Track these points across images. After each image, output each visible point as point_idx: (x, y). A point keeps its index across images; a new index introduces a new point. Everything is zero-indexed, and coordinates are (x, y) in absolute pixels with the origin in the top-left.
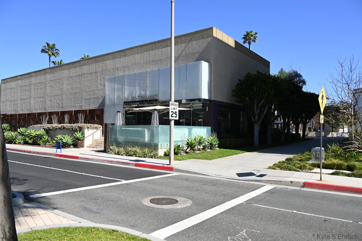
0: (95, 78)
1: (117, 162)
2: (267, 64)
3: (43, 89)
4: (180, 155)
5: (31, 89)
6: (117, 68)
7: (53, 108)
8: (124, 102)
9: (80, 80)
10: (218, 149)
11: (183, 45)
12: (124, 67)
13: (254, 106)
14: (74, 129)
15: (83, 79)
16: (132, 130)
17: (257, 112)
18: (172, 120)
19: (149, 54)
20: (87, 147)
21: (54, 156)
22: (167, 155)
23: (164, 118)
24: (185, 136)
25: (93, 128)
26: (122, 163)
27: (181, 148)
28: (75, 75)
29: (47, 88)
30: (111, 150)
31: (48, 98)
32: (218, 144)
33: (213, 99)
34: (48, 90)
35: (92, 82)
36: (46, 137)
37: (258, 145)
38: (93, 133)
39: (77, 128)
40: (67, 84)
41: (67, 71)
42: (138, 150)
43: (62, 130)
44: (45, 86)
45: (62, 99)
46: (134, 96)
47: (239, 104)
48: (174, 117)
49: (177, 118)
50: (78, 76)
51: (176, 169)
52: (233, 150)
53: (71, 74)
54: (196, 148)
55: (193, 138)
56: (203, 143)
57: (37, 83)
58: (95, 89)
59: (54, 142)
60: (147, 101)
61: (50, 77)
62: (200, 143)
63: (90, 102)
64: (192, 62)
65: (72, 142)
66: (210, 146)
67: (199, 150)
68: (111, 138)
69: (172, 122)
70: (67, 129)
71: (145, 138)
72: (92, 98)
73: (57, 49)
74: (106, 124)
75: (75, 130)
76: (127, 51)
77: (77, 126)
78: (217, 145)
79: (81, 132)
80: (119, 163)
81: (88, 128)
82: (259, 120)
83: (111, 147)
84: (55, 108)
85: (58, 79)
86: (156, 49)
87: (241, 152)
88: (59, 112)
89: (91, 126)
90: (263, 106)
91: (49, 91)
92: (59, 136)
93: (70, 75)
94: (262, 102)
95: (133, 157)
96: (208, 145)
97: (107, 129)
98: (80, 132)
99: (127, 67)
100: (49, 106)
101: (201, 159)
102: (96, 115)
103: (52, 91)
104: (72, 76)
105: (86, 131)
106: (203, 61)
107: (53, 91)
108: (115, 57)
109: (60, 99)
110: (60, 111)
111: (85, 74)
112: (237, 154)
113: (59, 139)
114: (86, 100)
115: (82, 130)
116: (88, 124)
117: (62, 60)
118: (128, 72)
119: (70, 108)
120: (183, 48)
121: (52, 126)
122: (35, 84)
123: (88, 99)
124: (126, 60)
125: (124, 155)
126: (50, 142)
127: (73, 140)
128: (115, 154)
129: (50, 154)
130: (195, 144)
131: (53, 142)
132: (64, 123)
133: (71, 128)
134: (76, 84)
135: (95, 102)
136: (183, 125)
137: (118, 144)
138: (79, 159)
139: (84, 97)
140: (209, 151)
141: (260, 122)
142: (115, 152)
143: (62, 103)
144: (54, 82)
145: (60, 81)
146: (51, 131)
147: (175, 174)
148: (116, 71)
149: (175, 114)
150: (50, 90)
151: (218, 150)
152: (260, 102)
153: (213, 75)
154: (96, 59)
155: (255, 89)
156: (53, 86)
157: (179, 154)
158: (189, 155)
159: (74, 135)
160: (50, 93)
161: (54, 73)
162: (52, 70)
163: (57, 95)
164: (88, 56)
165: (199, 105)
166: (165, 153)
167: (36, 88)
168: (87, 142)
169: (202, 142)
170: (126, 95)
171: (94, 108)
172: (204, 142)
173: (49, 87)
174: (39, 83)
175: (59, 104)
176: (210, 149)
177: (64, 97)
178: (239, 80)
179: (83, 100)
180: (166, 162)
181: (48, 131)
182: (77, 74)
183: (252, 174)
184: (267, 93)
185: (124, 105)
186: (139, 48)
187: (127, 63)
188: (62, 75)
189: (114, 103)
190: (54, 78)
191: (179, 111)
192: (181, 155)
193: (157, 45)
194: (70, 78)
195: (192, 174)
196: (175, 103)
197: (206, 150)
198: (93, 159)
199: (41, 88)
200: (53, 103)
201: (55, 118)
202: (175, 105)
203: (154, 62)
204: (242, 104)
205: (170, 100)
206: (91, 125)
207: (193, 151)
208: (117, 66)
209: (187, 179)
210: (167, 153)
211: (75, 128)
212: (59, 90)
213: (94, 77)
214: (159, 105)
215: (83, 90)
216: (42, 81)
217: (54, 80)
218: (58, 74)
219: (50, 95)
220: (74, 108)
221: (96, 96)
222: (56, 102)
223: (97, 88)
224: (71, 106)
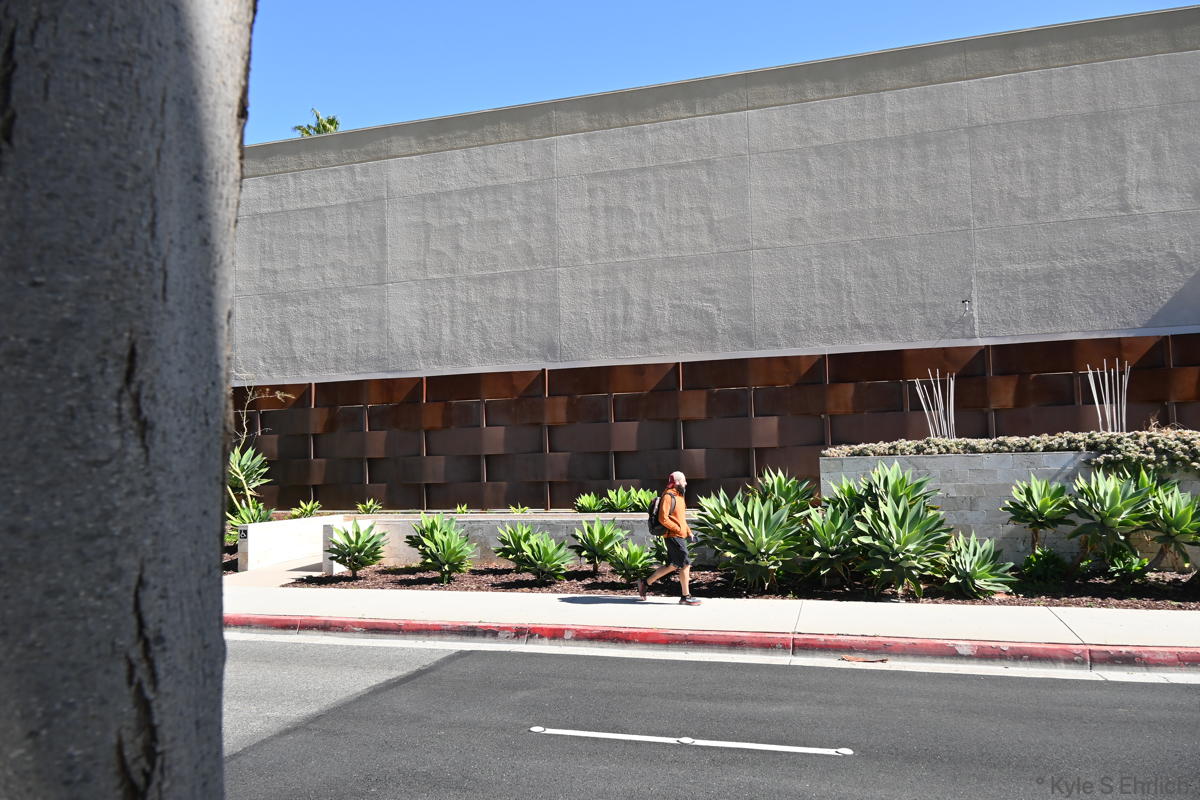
3: (516, 227)
5: (382, 229)
9: (924, 164)
28: (872, 136)
29: (561, 222)
34: (578, 232)
40: (785, 190)
41: (775, 113)
44: (539, 209)
50: (900, 142)
53: (826, 132)
57: (448, 194)
61: (585, 152)
72: (1073, 271)
84: (665, 343)
85: (680, 166)
91: (582, 241)
100: (598, 328)
103: (621, 241)
104: (829, 136)
107: (625, 236)
109: (712, 285)
119: (829, 341)
122: (423, 197)
143: (742, 312)
144: (643, 185)
145: (705, 179)
150: (602, 232)
156: (633, 206)
161: (638, 131)
163: (675, 261)
167: (434, 222)
173: (584, 216)
174: (467, 193)
175: (702, 315)
177: (758, 272)
182: (893, 132)
188: (723, 141)
190: (642, 158)
194: (815, 163)
199: (496, 224)
200: (636, 309)
212: (692, 228)
215: (967, 223)
216: (502, 181)
217: (643, 170)
218: (680, 135)
219: (603, 260)
220: (872, 338)
221: (1113, 259)
222: (673, 306)
223: (1125, 208)
224: (842, 328)
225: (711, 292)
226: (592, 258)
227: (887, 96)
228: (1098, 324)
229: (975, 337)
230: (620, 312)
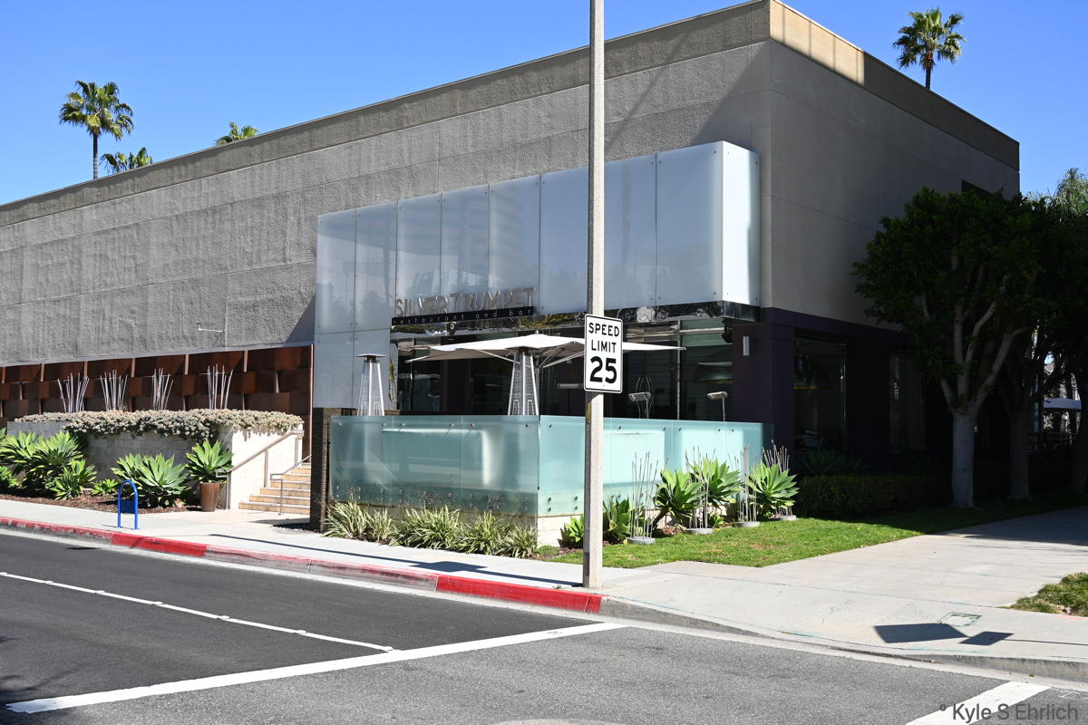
0: (277, 221)
1: (364, 570)
2: (1005, 151)
3: (68, 266)
4: (630, 542)
5: (22, 268)
6: (368, 177)
7: (109, 344)
8: (396, 321)
9: (214, 228)
10: (793, 518)
11: (642, 77)
12: (394, 173)
13: (952, 335)
14: (190, 430)
15: (227, 226)
16: (427, 435)
17: (964, 357)
18: (593, 394)
19: (500, 116)
20: (243, 506)
21: (107, 541)
22: (573, 543)
23: (563, 386)
24: (652, 460)
25: (268, 428)
26: (384, 577)
27: (633, 512)
28: (196, 208)
29: (83, 263)
30: (339, 518)
31: (86, 306)
32: (792, 498)
33: (769, 304)
34: (90, 271)
35: (264, 235)
36: (78, 465)
37: (971, 504)
38: (265, 450)
39: (201, 426)
40: (163, 245)
41: (163, 192)
42: (453, 522)
43: (140, 434)
44: (77, 256)
45: (144, 307)
46: (433, 292)
47: (884, 325)
48: (603, 382)
49: (617, 387)
50: (206, 211)
51: (611, 605)
52: (860, 526)
53: (180, 205)
54: (698, 514)
55: (685, 471)
56: (729, 491)
57: (46, 244)
58: (275, 264)
59: (111, 483)
60: (491, 313)
61: (94, 217)
62: (714, 494)
63: (255, 319)
64: (679, 147)
65: (180, 485)
66: (758, 507)
67: (712, 522)
68: (339, 470)
69: (594, 401)
70: (161, 432)
71: (479, 468)
72: (263, 303)
73: (124, 106)
74: (322, 409)
75: (193, 437)
76: (407, 105)
77: (203, 419)
78: (790, 503)
79: (217, 445)
80: (370, 575)
81: (246, 427)
82: (972, 393)
83: (340, 509)
84: (117, 346)
85: (127, 227)
86: (527, 93)
87: (896, 532)
88: (131, 360)
89: (256, 419)
90: (990, 336)
91: (90, 277)
92: (130, 462)
93: (178, 210)
94: (989, 314)
95: (428, 551)
96: (750, 500)
97: (325, 431)
98: (212, 444)
99: (406, 171)
100: (93, 336)
101: (719, 562)
102: (280, 373)
103: (104, 277)
104: (181, 211)
105: (237, 438)
106: (726, 145)
107: (106, 274)
108: (358, 130)
109: (133, 308)
110: (134, 357)
111: (235, 205)
112: (876, 543)
113: (128, 470)
114: (240, 313)
115: (222, 435)
116: (244, 411)
117: (144, 149)
118: (411, 193)
119: (173, 347)
120: (641, 90)
121: (102, 418)
122: (38, 246)
123: (247, 308)
124: (405, 146)
125: (393, 540)
126: (92, 487)
127: (184, 477)
128: (356, 536)
129: (91, 533)
130: (693, 499)
131: (104, 486)
132: (148, 407)
133: (176, 427)
134: (197, 246)
135: (277, 320)
136: (643, 416)
137: (370, 497)
138: (210, 558)
139: (230, 299)
140: (755, 530)
141: (978, 403)
142: (355, 527)
143: (144, 326)
144: (114, 239)
145: (135, 236)
146: (96, 438)
147: (608, 624)
148: (362, 190)
149: (609, 369)
150: (98, 271)
151: (793, 524)
152: (978, 319)
153: (768, 199)
154: (282, 141)
155: (955, 263)
156: (109, 254)
157: (625, 542)
158: (666, 546)
159: (188, 455)
160: (97, 284)
161: (114, 204)
162: (106, 188)
163: (122, 292)
164: (246, 131)
165: (708, 332)
166: (565, 533)
167: (40, 263)
168: (244, 484)
169: (723, 488)
170: (402, 291)
171: (272, 344)
172: (732, 488)
173: (92, 261)
174: (52, 243)
175: (129, 328)
176: (761, 518)
177: (151, 300)
178: (886, 222)
179: (225, 311)
180: (573, 572)
181: (84, 439)
182: (204, 206)
183: (942, 631)
184: (1006, 277)
185: (392, 331)
186: (458, 94)
187: (406, 155)
188: (143, 212)
189: (354, 323)
190: (114, 222)
191: (627, 356)
192: (631, 546)
193: (534, 77)
194: (174, 223)
195: (680, 625)
196: (608, 323)
197: (740, 525)
198: (265, 556)
199: (61, 264)
200: (107, 323)
201: (113, 386)
202: (606, 328)
203: (521, 150)
204: (898, 327)
205: (589, 310)
206: (257, 413)
207: (685, 528)
208: (365, 171)
209: (659, 650)
210: (573, 534)
211: (193, 428)
212: (129, 269)
213: (272, 215)
214: (540, 332)
215: (226, 269)
216: (66, 236)
217: (114, 229)
218: (128, 207)
219: (97, 290)
220: (189, 346)
221: (278, 294)
222: (120, 321)
223: (284, 260)
224: (178, 338)
225: (133, 312)
226: (94, 288)
227: (204, 180)
228: (270, 339)
229: (224, 346)
230: (101, 326)
